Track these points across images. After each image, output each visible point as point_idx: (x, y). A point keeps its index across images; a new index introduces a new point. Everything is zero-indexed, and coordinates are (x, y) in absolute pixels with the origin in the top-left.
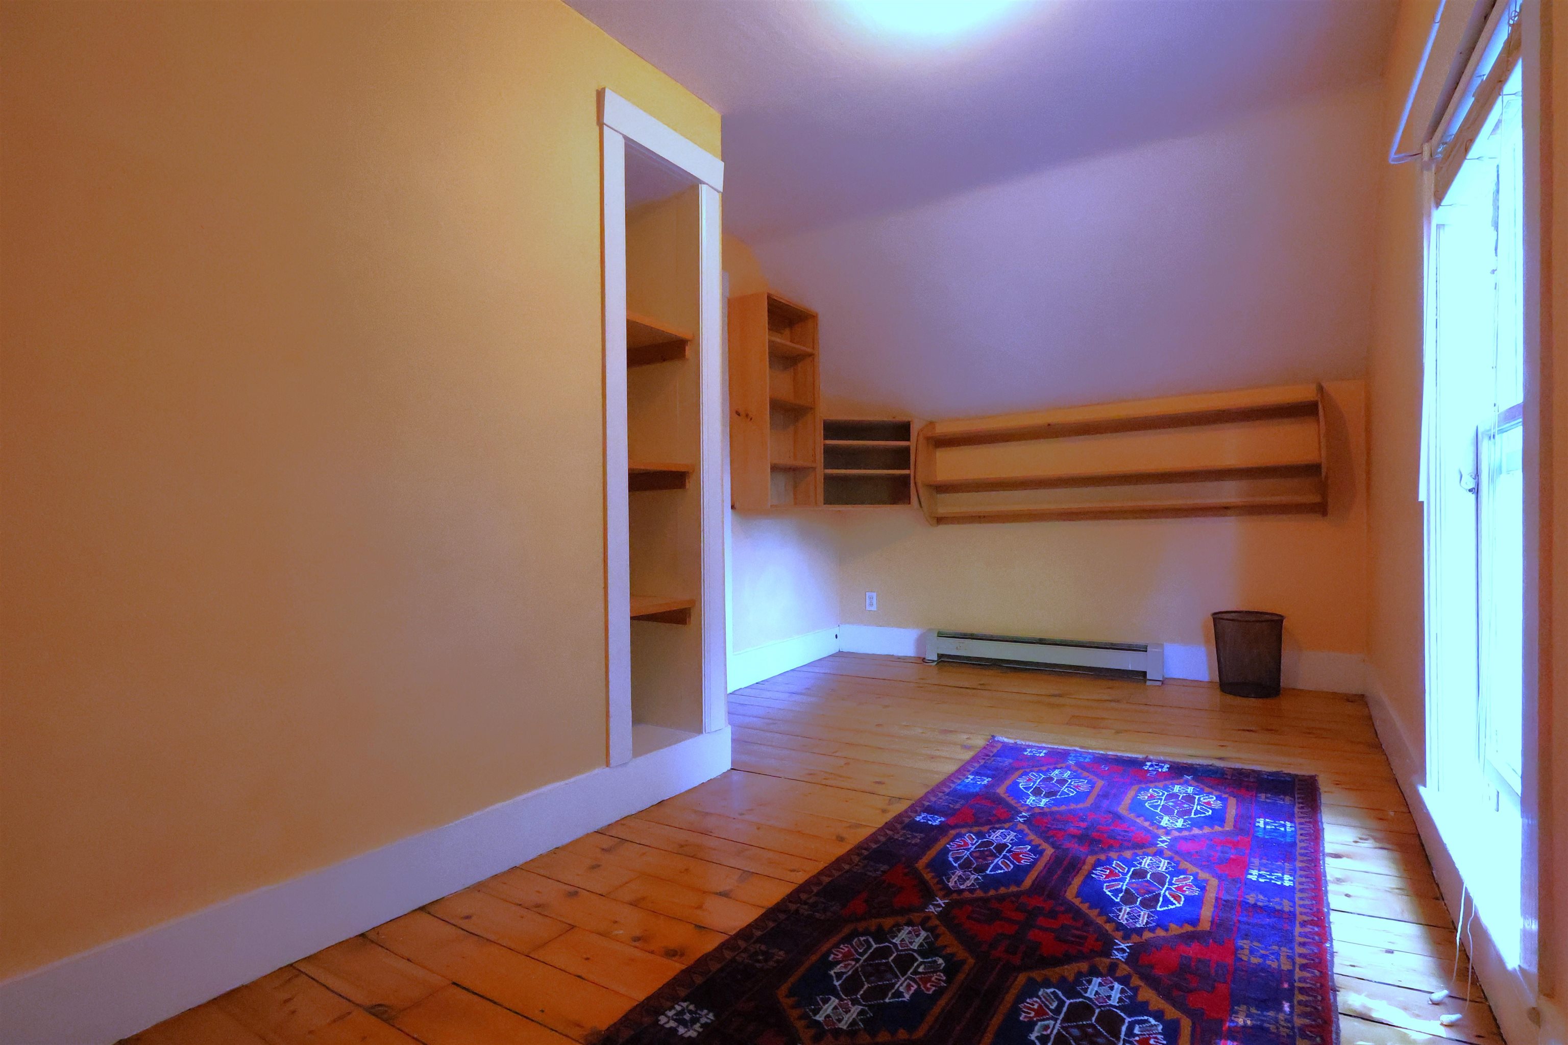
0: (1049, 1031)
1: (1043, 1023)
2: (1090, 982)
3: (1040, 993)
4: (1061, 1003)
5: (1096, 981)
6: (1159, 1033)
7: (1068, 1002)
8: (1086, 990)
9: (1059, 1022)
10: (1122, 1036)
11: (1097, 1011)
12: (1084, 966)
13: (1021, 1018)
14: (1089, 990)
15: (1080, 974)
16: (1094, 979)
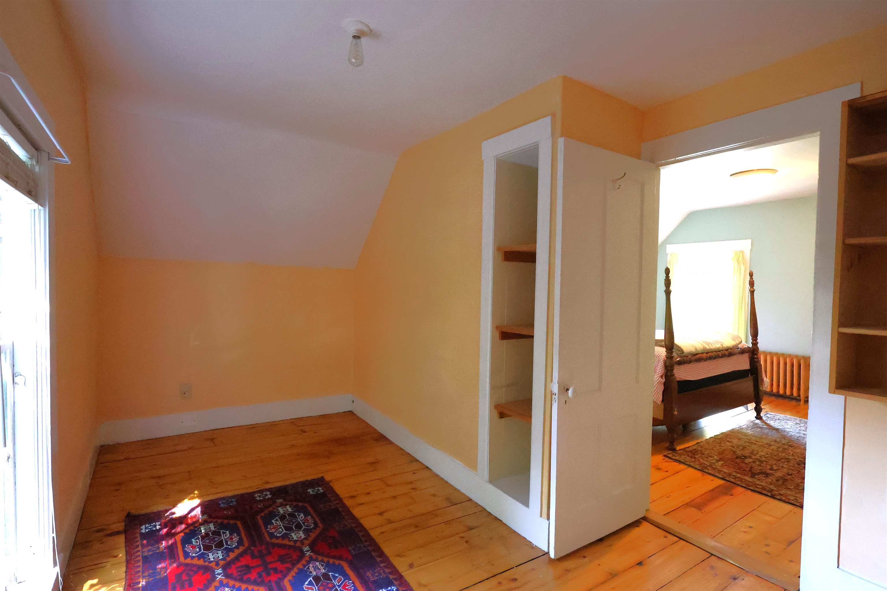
0: (224, 535)
1: (228, 537)
2: (223, 556)
3: (236, 544)
4: (227, 544)
5: (221, 557)
6: (190, 552)
7: (225, 546)
8: (222, 552)
9: (224, 539)
10: (201, 546)
11: (214, 548)
12: (228, 559)
13: (235, 534)
14: (221, 553)
15: (228, 556)
16: (222, 557)
